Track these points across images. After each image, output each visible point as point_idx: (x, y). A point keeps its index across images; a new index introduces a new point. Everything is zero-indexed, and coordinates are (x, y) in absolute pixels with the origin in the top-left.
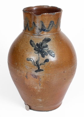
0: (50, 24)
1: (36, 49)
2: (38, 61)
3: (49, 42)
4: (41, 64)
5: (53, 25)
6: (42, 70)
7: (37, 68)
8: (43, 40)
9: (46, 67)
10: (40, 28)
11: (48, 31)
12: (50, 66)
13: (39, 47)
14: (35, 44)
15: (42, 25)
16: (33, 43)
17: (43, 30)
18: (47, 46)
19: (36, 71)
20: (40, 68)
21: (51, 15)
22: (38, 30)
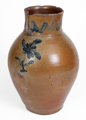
0: (43, 26)
1: (25, 49)
2: (23, 61)
3: (39, 44)
4: (25, 65)
5: (46, 27)
6: (26, 71)
7: (22, 68)
8: (34, 41)
9: (30, 69)
10: (32, 28)
11: (41, 32)
12: (34, 68)
13: (28, 47)
14: (26, 44)
15: (34, 25)
16: (24, 42)
17: (35, 31)
18: (35, 47)
19: (21, 71)
20: (25, 69)
21: (45, 16)
22: (30, 30)
